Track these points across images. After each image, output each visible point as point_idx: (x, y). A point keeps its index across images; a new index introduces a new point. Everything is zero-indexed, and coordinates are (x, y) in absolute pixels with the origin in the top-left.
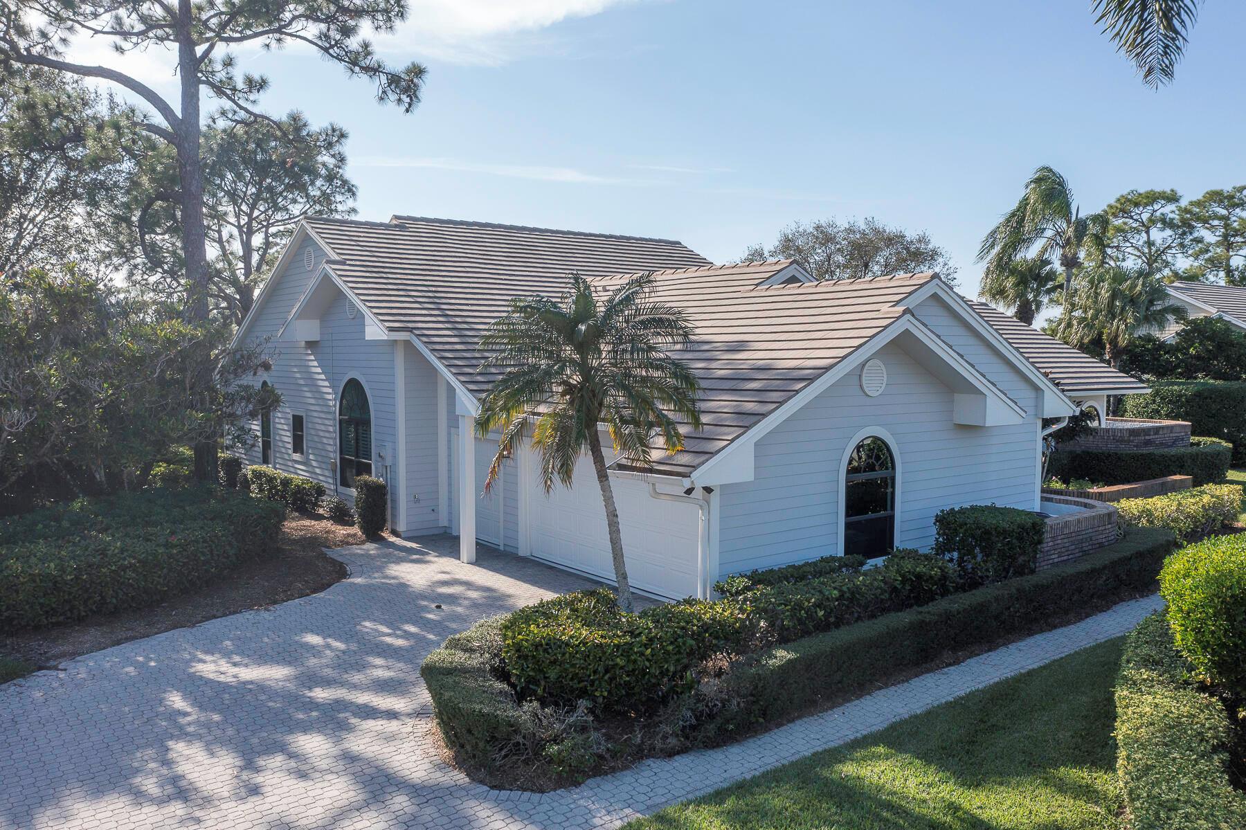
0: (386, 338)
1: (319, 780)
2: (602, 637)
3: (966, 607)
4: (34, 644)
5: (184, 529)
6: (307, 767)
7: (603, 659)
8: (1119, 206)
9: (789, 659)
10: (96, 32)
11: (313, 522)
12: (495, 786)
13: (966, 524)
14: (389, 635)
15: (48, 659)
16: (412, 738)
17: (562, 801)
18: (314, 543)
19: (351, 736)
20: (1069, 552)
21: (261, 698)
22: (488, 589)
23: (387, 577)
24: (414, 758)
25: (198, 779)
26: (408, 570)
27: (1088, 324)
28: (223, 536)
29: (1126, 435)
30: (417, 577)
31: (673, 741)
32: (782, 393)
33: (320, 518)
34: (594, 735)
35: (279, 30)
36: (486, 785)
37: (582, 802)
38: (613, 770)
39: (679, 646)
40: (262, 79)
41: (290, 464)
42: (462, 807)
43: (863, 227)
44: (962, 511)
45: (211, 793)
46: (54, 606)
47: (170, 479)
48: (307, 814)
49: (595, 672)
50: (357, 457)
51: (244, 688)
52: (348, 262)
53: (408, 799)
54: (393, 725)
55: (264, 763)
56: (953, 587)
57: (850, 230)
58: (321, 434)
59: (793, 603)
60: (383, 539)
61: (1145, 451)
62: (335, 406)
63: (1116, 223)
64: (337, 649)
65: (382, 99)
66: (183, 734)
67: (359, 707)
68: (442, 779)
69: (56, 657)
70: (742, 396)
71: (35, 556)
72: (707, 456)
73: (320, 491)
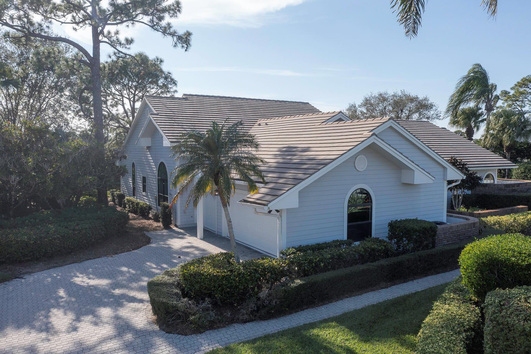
0: (169, 146)
1: (101, 326)
2: (218, 272)
3: (392, 263)
4: (18, 268)
5: (83, 223)
6: (99, 321)
7: (217, 281)
8: (522, 82)
9: (300, 284)
10: (62, 23)
11: (146, 221)
12: (168, 332)
13: (400, 227)
14: (155, 268)
15: (21, 274)
16: (145, 311)
17: (192, 340)
18: (143, 229)
19: (121, 309)
20: (453, 240)
21: (94, 292)
22: (203, 250)
23: (165, 244)
24: (142, 319)
25: (55, 324)
26: (175, 241)
27: (494, 137)
28: (98, 226)
29: (503, 187)
30: (177, 244)
31: (246, 316)
32: (313, 170)
33: (149, 219)
34: (211, 313)
35: (132, 20)
36: (165, 331)
37: (200, 340)
38: (218, 328)
39: (252, 277)
40: (132, 39)
41: (142, 196)
42: (151, 340)
43: (400, 94)
44: (401, 221)
45: (58, 330)
46: (26, 253)
47: (87, 202)
48: (91, 340)
49: (214, 287)
50: (164, 194)
51: (89, 287)
52: (159, 114)
53: (132, 335)
54: (140, 305)
55: (83, 319)
56: (391, 254)
57: (394, 96)
58: (152, 184)
59: (308, 260)
60: (171, 228)
61: (511, 194)
62: (156, 173)
63: (521, 90)
64: (132, 274)
65: (175, 46)
66: (58, 306)
67: (130, 297)
68: (148, 328)
69: (24, 274)
70: (298, 171)
71: (21, 233)
72: (276, 197)
73: (150, 208)
